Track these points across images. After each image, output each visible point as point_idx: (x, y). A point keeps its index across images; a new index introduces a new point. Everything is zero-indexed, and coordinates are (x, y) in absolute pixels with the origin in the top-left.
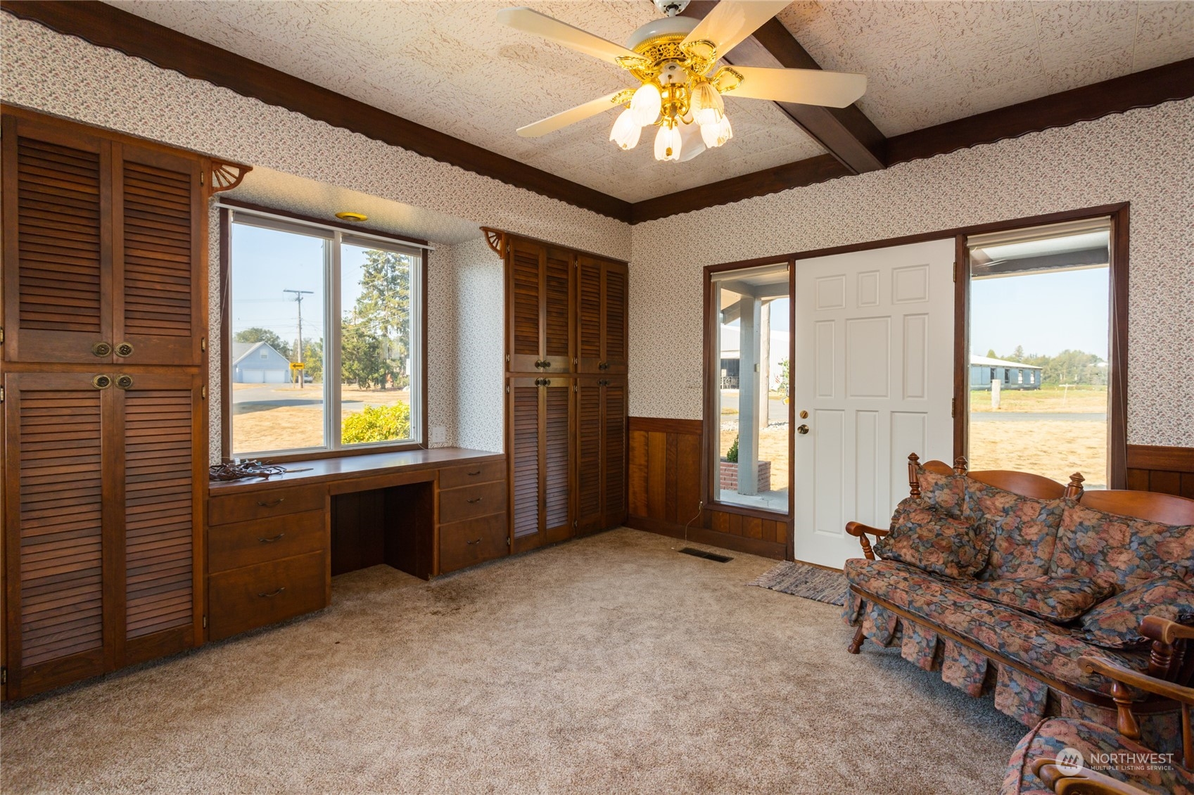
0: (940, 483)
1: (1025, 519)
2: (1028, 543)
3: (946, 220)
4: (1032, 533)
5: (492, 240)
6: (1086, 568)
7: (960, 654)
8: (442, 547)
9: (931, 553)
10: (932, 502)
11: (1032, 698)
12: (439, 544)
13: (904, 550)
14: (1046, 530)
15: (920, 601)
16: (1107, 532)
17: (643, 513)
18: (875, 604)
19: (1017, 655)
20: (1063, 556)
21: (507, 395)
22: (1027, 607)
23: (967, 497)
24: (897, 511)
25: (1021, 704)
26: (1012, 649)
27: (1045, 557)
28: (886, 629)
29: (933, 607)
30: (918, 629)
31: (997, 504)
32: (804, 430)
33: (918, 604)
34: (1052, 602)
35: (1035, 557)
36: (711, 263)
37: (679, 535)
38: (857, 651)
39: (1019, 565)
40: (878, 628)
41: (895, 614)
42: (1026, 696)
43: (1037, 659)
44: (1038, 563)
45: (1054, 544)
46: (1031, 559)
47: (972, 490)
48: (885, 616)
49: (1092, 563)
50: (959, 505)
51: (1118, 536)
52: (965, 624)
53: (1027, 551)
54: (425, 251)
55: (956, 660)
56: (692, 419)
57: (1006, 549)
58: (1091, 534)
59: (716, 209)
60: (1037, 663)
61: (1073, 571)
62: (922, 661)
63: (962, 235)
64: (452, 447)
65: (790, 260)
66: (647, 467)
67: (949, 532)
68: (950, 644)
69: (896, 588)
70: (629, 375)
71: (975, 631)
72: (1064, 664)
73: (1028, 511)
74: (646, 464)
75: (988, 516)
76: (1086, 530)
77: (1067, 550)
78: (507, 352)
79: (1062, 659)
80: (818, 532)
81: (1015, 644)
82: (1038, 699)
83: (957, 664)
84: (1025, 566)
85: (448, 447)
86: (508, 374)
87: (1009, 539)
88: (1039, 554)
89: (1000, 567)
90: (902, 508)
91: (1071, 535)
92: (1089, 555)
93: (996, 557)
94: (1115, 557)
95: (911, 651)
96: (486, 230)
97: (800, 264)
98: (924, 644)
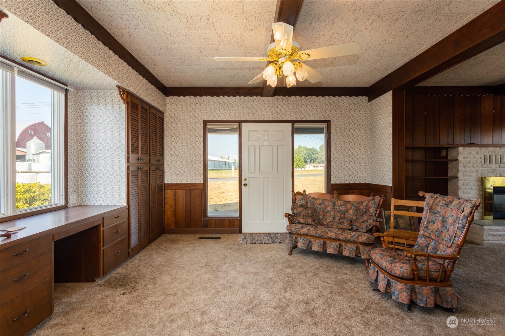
0: (302, 198)
1: (327, 205)
2: (328, 212)
3: (289, 117)
4: (329, 209)
5: (122, 93)
6: (343, 216)
7: (331, 244)
8: (105, 260)
9: (308, 219)
10: (300, 204)
11: (352, 250)
12: (103, 259)
13: (301, 220)
14: (332, 207)
15: (319, 232)
16: (346, 205)
17: (173, 226)
18: (301, 237)
19: (350, 239)
20: (337, 213)
21: (128, 174)
22: (341, 227)
23: (309, 201)
24: (292, 208)
25: (350, 252)
26: (349, 238)
27: (333, 214)
28: (306, 244)
29: (324, 233)
30: (317, 241)
31: (318, 202)
32: (245, 185)
33: (319, 233)
34: (346, 225)
35: (331, 215)
36: (206, 119)
37: (194, 233)
38: (291, 255)
39: (327, 218)
40: (303, 244)
41: (308, 238)
42: (351, 249)
43: (355, 239)
44: (332, 216)
45: (335, 210)
46: (330, 216)
47: (310, 199)
48: (305, 240)
49: (344, 214)
50: (307, 204)
51: (349, 206)
52: (334, 235)
53: (328, 214)
54: (66, 90)
55: (330, 246)
56: (198, 183)
57: (323, 214)
58: (343, 206)
59: (209, 98)
60: (355, 240)
61: (340, 217)
62: (320, 249)
63: (293, 122)
64: (80, 206)
65: (240, 122)
66: (175, 205)
67: (310, 212)
68: (328, 242)
69: (310, 230)
70: (165, 165)
71: (337, 236)
72: (361, 238)
73: (327, 203)
74: (174, 204)
75: (316, 206)
76: (342, 206)
77: (338, 212)
78: (128, 153)
79: (360, 237)
80: (250, 221)
81: (349, 236)
82: (354, 249)
83: (331, 247)
84: (328, 218)
85: (78, 206)
86: (129, 164)
87: (323, 211)
88: (331, 214)
89: (322, 220)
90: (293, 207)
91: (339, 208)
92: (344, 212)
93: (321, 217)
94: (349, 211)
95: (316, 248)
96: (119, 87)
97: (243, 124)
98: (320, 244)
